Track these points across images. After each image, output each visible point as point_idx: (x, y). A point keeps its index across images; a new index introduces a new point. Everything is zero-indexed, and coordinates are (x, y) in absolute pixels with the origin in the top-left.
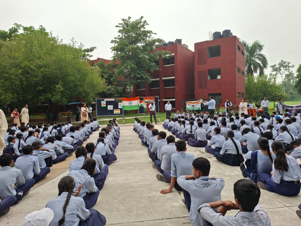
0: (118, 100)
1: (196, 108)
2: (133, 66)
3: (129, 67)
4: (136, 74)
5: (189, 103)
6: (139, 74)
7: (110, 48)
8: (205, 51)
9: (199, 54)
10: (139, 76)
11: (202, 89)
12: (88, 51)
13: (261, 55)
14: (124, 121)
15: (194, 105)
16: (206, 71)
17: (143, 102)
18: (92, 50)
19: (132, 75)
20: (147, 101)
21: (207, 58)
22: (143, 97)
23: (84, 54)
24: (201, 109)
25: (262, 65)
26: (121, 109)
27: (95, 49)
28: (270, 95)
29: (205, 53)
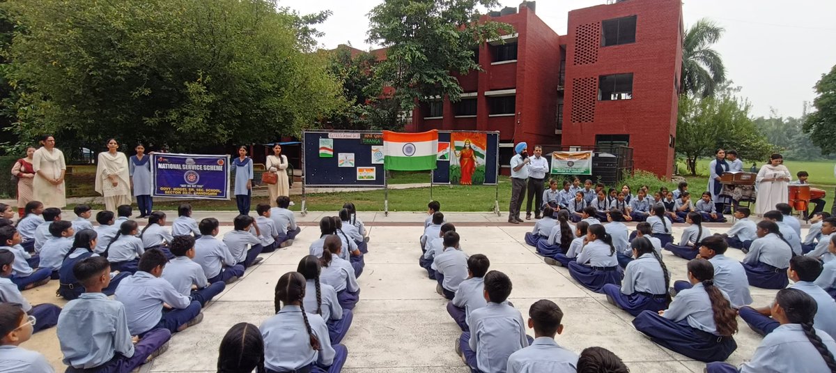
0: (371, 139)
1: (577, 169)
2: (418, 54)
3: (408, 57)
4: (425, 77)
5: (558, 156)
6: (431, 76)
7: (366, 15)
8: (594, 29)
9: (580, 38)
10: (433, 82)
11: (580, 122)
12: (312, 20)
13: (711, 53)
14: (386, 205)
15: (573, 160)
16: (595, 79)
17: (449, 148)
18: (321, 18)
19: (414, 81)
20: (461, 144)
21: (599, 47)
22: (449, 132)
23: (306, 28)
24: (591, 174)
25: (712, 76)
26: (379, 168)
27: (329, 17)
28: (733, 145)
29: (596, 36)
